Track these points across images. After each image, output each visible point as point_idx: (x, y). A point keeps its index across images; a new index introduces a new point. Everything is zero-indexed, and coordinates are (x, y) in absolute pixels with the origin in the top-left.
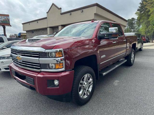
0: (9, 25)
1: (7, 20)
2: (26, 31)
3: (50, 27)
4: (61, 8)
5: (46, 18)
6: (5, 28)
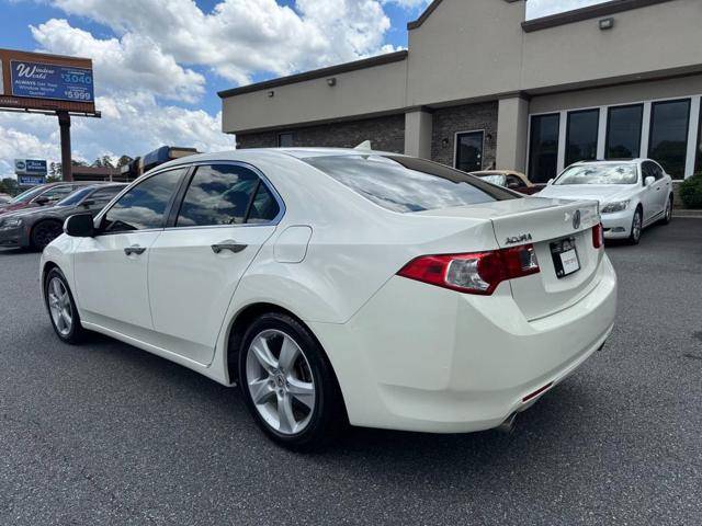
0: (88, 109)
2: (234, 136)
3: (426, 109)
5: (399, 57)
6: (69, 125)
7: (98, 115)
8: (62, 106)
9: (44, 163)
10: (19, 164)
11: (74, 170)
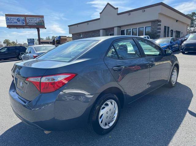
0: (43, 27)
1: (41, 22)
2: (71, 34)
3: (103, 29)
4: (117, 8)
5: (99, 19)
6: (39, 31)
7: (46, 28)
8: (38, 27)
9: (34, 39)
10: (28, 40)
11: (41, 41)
